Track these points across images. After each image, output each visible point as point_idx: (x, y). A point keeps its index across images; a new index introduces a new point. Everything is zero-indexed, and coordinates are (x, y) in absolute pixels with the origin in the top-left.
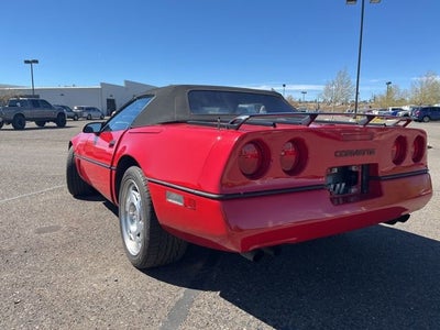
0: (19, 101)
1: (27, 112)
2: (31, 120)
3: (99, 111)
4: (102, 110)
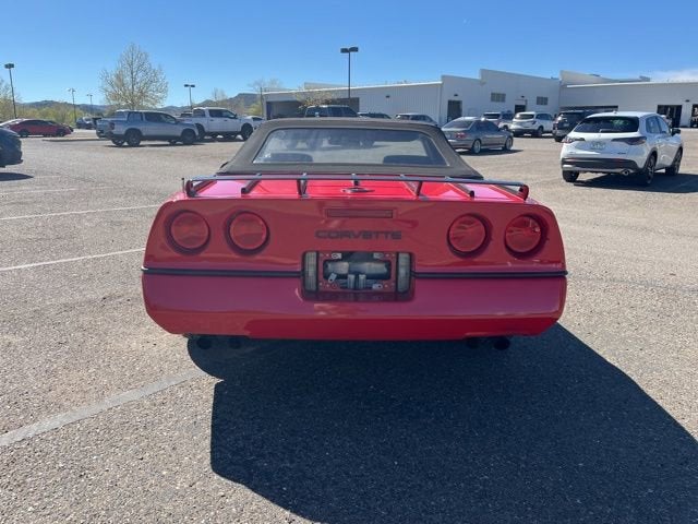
0: (317, 109)
3: (431, 121)
4: (440, 118)
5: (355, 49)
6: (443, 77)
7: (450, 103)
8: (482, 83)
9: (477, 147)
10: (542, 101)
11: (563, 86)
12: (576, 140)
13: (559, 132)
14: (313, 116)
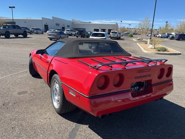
0: (7, 26)
1: (11, 31)
2: (13, 34)
4: (43, 29)
5: (14, 7)
6: (42, 18)
7: (45, 25)
8: (53, 20)
10: (68, 26)
11: (73, 23)
13: (77, 35)
14: (6, 28)
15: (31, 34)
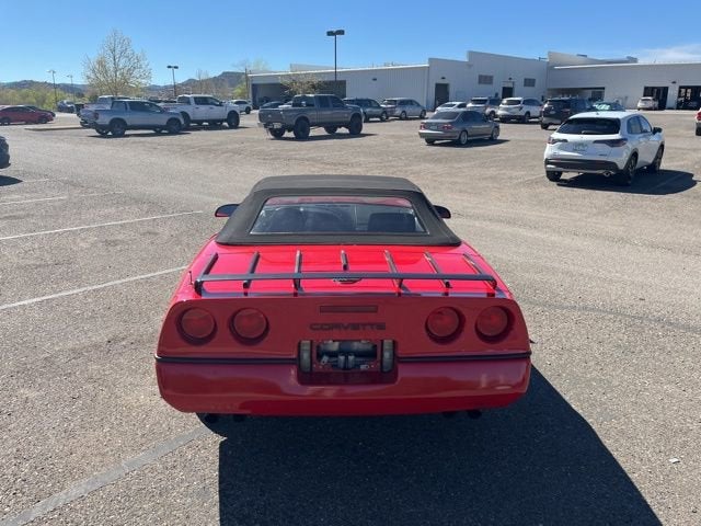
0: (304, 98)
2: (319, 125)
3: (418, 105)
4: (427, 101)
5: (341, 32)
6: (431, 60)
7: (438, 86)
8: (469, 65)
9: (464, 139)
10: (529, 82)
11: (550, 68)
12: (559, 141)
13: (545, 120)
14: (300, 105)
15: (382, 121)
